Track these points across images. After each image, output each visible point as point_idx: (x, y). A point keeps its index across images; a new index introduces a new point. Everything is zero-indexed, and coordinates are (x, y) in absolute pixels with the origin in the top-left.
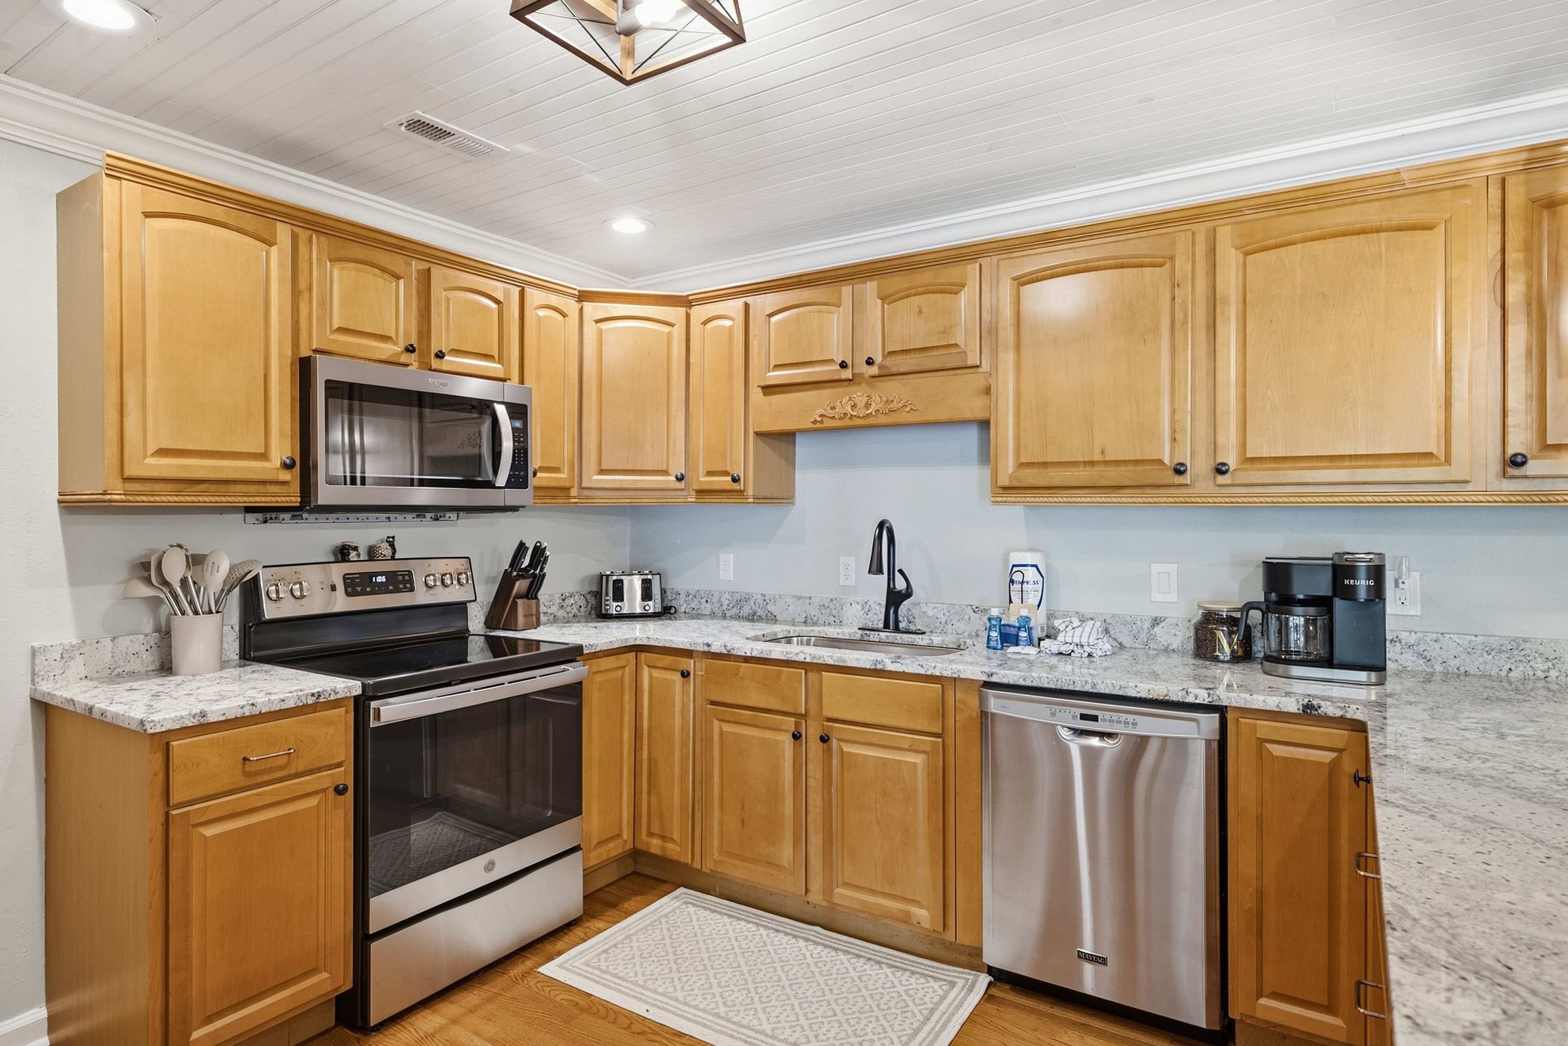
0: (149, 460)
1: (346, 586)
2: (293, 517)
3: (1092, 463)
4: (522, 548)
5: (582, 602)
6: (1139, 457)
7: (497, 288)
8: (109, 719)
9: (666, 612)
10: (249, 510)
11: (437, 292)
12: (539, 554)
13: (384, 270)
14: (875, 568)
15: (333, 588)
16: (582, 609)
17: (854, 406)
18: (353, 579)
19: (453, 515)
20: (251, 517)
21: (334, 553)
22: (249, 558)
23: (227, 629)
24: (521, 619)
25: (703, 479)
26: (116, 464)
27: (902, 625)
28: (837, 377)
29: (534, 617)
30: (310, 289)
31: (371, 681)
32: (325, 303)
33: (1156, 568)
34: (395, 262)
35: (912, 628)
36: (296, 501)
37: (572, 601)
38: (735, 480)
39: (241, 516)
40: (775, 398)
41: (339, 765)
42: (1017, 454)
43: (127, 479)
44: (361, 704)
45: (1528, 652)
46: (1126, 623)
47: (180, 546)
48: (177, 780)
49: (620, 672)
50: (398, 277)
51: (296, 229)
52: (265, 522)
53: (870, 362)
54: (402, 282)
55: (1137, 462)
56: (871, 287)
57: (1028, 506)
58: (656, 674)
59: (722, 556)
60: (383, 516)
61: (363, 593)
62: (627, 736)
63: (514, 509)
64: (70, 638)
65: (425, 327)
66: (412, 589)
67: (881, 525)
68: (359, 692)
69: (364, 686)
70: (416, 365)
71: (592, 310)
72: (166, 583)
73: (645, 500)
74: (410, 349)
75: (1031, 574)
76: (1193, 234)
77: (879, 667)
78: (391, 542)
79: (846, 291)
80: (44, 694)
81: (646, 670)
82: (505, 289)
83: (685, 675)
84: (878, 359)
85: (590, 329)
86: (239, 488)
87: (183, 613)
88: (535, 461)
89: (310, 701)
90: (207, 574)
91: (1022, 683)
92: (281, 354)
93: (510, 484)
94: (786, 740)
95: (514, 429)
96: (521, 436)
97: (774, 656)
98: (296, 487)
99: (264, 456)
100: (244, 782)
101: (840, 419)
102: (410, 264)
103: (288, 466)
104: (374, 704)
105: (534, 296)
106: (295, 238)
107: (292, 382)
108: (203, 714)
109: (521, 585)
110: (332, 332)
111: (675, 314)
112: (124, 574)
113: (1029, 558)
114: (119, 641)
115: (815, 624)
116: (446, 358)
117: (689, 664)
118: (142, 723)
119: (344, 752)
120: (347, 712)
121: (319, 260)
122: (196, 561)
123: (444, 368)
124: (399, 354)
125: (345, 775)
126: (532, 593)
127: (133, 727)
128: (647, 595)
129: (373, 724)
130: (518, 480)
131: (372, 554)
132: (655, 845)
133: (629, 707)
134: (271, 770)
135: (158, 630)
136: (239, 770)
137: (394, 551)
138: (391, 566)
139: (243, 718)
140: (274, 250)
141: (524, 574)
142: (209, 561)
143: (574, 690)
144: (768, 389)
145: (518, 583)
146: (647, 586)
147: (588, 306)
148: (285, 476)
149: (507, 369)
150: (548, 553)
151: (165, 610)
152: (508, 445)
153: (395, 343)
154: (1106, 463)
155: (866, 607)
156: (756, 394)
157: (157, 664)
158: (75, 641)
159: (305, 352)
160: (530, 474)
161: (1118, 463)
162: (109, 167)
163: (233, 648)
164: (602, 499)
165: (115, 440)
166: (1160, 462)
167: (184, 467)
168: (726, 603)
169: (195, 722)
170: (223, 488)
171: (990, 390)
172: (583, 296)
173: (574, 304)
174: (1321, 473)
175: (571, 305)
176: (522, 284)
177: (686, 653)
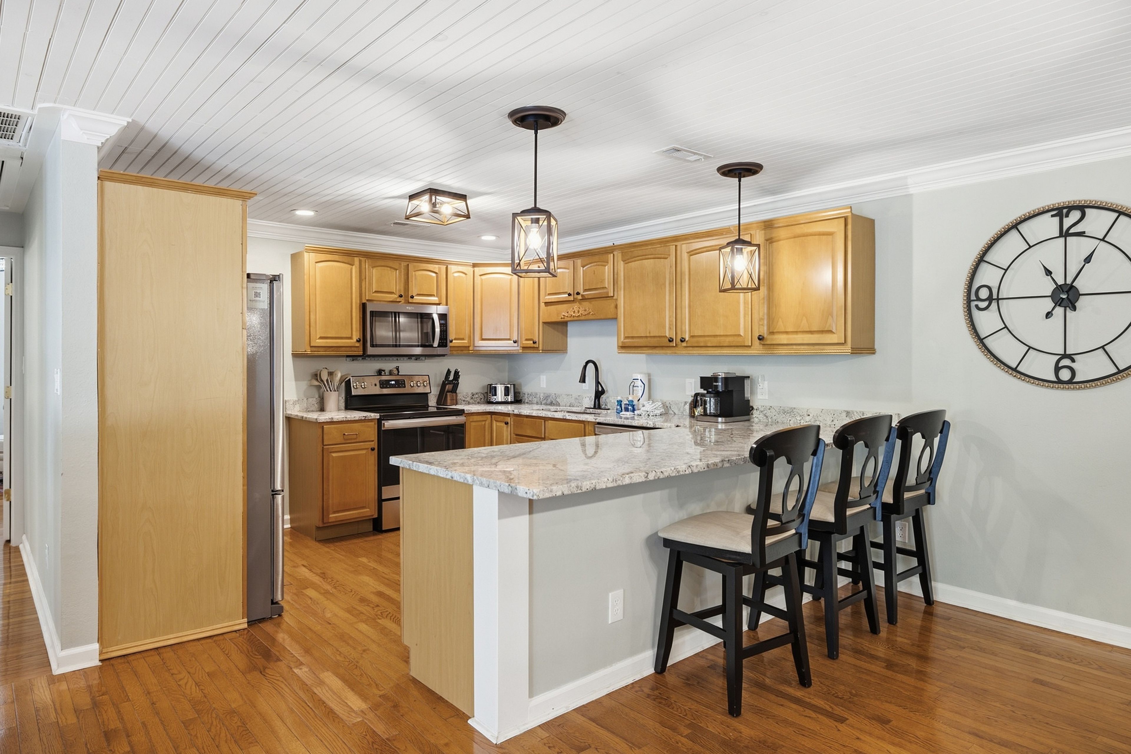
0: (317, 341)
1: (380, 385)
2: (363, 359)
3: (646, 337)
4: (449, 372)
5: (482, 396)
6: (660, 335)
7: (435, 267)
8: (307, 420)
9: (518, 401)
10: (348, 356)
11: (412, 273)
12: (457, 374)
13: (391, 267)
14: (582, 380)
15: (376, 385)
16: (482, 400)
17: (574, 312)
18: (383, 382)
19: (423, 358)
20: (348, 359)
21: (377, 372)
22: (346, 373)
23: (340, 398)
24: (449, 401)
25: (524, 342)
26: (309, 343)
27: (603, 407)
28: (568, 300)
29: (455, 401)
30: (366, 278)
31: (382, 414)
32: (371, 284)
33: (688, 380)
34: (395, 264)
35: (607, 407)
36: (361, 353)
37: (477, 396)
38: (534, 343)
39: (345, 358)
40: (549, 307)
41: (373, 441)
42: (624, 334)
43: (311, 347)
44: (379, 421)
45: (795, 413)
46: (676, 404)
47: (326, 368)
48: (325, 437)
49: (483, 423)
50: (397, 270)
51: (361, 258)
52: (353, 360)
53: (578, 294)
54: (398, 271)
55: (659, 337)
56: (579, 262)
57: (648, 354)
58: (498, 424)
59: (541, 377)
60: (395, 358)
61: (386, 387)
63: (444, 355)
64: (295, 399)
65: (407, 286)
66: (405, 387)
68: (379, 417)
69: (380, 415)
70: (403, 301)
71: (478, 271)
72: (322, 381)
74: (401, 296)
75: (639, 383)
76: (676, 246)
77: (565, 418)
78: (397, 369)
79: (570, 264)
80: (289, 414)
81: (494, 423)
82: (439, 267)
83: (507, 423)
84: (582, 292)
85: (478, 279)
86: (343, 349)
87: (327, 391)
88: (451, 335)
89: (363, 418)
90: (334, 378)
91: (604, 422)
92: (356, 303)
93: (439, 346)
95: (441, 324)
96: (445, 325)
97: (534, 415)
98: (361, 348)
99: (351, 338)
100: (344, 442)
101: (570, 317)
102: (401, 264)
103: (358, 341)
104: (383, 422)
105: (452, 268)
106: (360, 261)
107: (360, 312)
108: (332, 418)
109: (449, 387)
110: (373, 293)
112: (310, 378)
113: (639, 377)
114: (309, 399)
115: (573, 406)
116: (415, 297)
117: (508, 419)
118: (316, 419)
119: (374, 436)
120: (375, 424)
121: (368, 267)
122: (331, 374)
123: (414, 301)
124: (396, 298)
125: (374, 444)
126: (454, 390)
127: (314, 421)
128: (507, 395)
129: (383, 429)
130: (443, 344)
131: (391, 373)
134: (351, 439)
135: (320, 397)
136: (342, 437)
137: (399, 372)
138: (397, 378)
139: (343, 421)
140: (354, 267)
141: (450, 382)
142: (334, 374)
143: (461, 428)
144: (547, 304)
145: (447, 386)
146: (507, 391)
147: (476, 269)
148: (357, 344)
149: (440, 299)
150: (460, 374)
151: (322, 390)
152: (438, 330)
153: (395, 294)
154: (651, 337)
155: (590, 399)
156: (542, 305)
157: (320, 409)
158: (296, 399)
159: (364, 301)
160: (448, 341)
161: (654, 337)
162: (306, 249)
163: (342, 404)
164: (484, 352)
165: (309, 334)
166: (666, 336)
167: (327, 342)
168: (542, 398)
169: (330, 420)
170: (339, 349)
171: (616, 307)
172: (474, 265)
173: (471, 269)
174: (714, 341)
175: (469, 270)
176: (447, 264)
177: (508, 415)
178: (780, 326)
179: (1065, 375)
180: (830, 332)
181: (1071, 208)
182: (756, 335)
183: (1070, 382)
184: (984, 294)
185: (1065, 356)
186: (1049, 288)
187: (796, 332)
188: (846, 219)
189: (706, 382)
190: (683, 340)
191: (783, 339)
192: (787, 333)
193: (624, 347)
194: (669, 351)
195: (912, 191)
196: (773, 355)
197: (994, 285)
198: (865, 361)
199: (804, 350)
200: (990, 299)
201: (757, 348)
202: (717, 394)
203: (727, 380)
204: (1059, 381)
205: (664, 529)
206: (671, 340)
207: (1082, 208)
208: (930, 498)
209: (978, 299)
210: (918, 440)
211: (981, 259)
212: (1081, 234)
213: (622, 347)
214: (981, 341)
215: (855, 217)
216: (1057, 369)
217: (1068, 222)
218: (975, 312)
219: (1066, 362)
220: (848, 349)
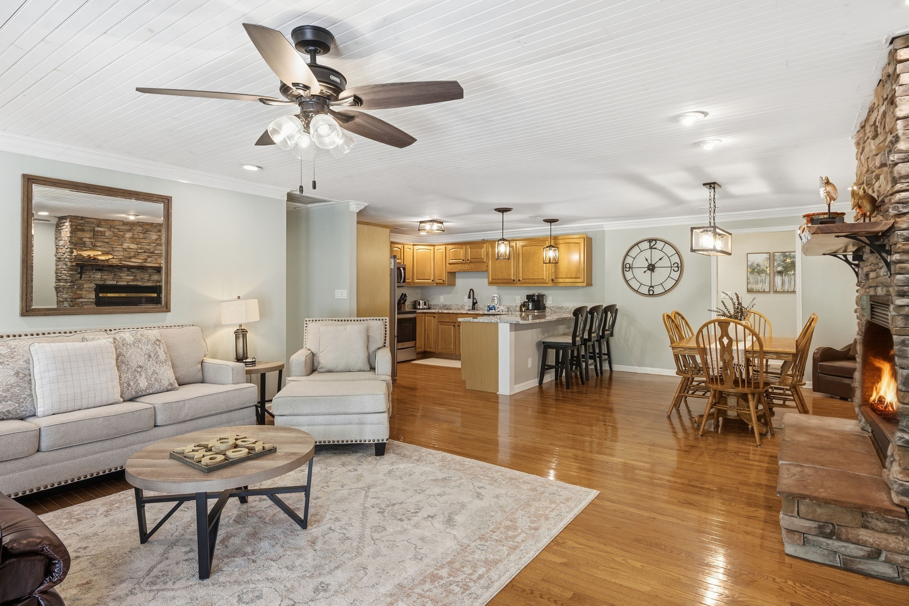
4: (403, 294)
6: (508, 278)
7: (400, 246)
9: (429, 308)
12: (405, 295)
14: (469, 297)
16: (411, 308)
17: (465, 268)
25: (437, 281)
27: (476, 309)
28: (462, 262)
33: (517, 297)
35: (478, 309)
38: (444, 281)
40: (451, 266)
42: (491, 278)
45: (563, 308)
46: (512, 307)
49: (422, 317)
53: (468, 260)
56: (468, 246)
59: (441, 297)
62: (423, 329)
63: (403, 287)
67: (471, 290)
73: (425, 285)
75: (496, 298)
76: (516, 243)
79: (464, 247)
81: (427, 317)
83: (434, 317)
84: (470, 259)
85: (415, 251)
88: (406, 278)
94: (452, 327)
95: (403, 272)
96: (405, 273)
101: (463, 270)
105: (406, 246)
109: (402, 301)
111: (432, 248)
113: (496, 295)
115: (459, 310)
117: (435, 315)
126: (404, 303)
128: (425, 305)
130: (404, 281)
132: (428, 350)
133: (423, 324)
141: (403, 299)
143: (414, 319)
144: (450, 264)
146: (425, 303)
147: (415, 247)
149: (402, 261)
152: (403, 275)
154: (503, 279)
155: (469, 306)
156: (448, 264)
160: (406, 280)
161: (506, 279)
164: (417, 285)
166: (511, 279)
168: (441, 306)
171: (487, 266)
172: (414, 245)
173: (412, 247)
174: (532, 281)
175: (411, 247)
176: (403, 244)
177: (435, 313)
178: (560, 276)
179: (651, 292)
180: (579, 278)
181: (653, 240)
182: (551, 279)
183: (652, 295)
184: (628, 266)
185: (651, 286)
186: (646, 265)
187: (566, 278)
188: (584, 238)
189: (529, 297)
190: (519, 281)
191: (561, 280)
192: (562, 278)
193: (491, 283)
194: (513, 285)
195: (605, 229)
196: (556, 286)
197: (631, 263)
198: (590, 288)
199: (569, 284)
200: (630, 268)
201: (550, 284)
202: (533, 301)
203: (538, 296)
204: (650, 295)
205: (543, 339)
206: (514, 280)
207: (656, 240)
208: (612, 335)
209: (626, 268)
210: (609, 314)
211: (627, 255)
212: (655, 248)
213: (490, 283)
214: (627, 281)
215: (587, 238)
216: (649, 291)
217: (652, 244)
218: (625, 271)
219: (651, 288)
220: (585, 284)
